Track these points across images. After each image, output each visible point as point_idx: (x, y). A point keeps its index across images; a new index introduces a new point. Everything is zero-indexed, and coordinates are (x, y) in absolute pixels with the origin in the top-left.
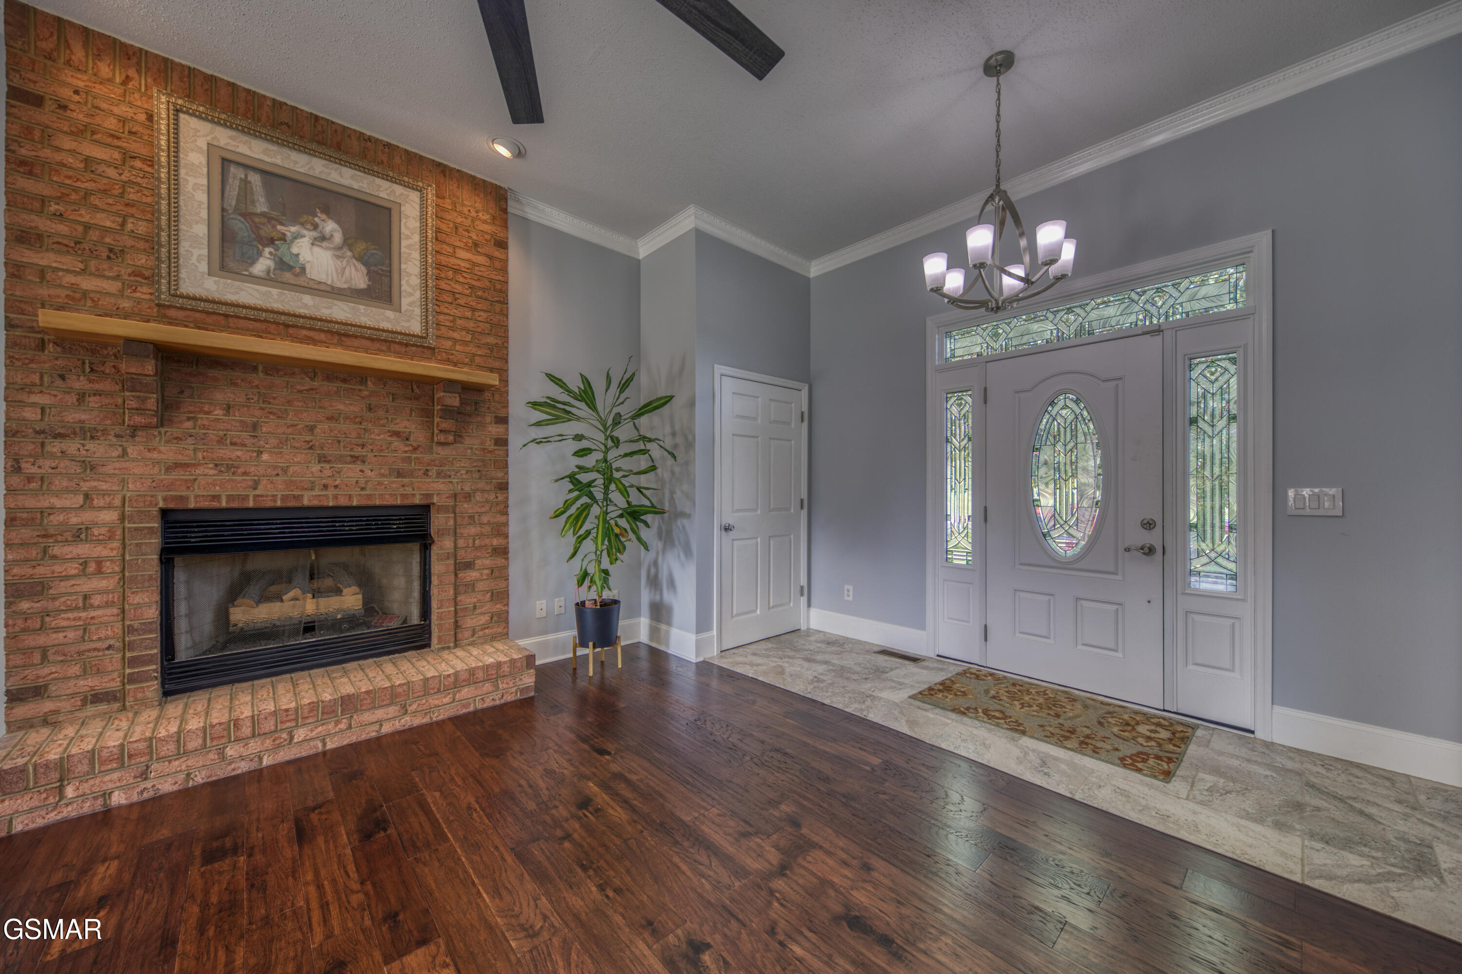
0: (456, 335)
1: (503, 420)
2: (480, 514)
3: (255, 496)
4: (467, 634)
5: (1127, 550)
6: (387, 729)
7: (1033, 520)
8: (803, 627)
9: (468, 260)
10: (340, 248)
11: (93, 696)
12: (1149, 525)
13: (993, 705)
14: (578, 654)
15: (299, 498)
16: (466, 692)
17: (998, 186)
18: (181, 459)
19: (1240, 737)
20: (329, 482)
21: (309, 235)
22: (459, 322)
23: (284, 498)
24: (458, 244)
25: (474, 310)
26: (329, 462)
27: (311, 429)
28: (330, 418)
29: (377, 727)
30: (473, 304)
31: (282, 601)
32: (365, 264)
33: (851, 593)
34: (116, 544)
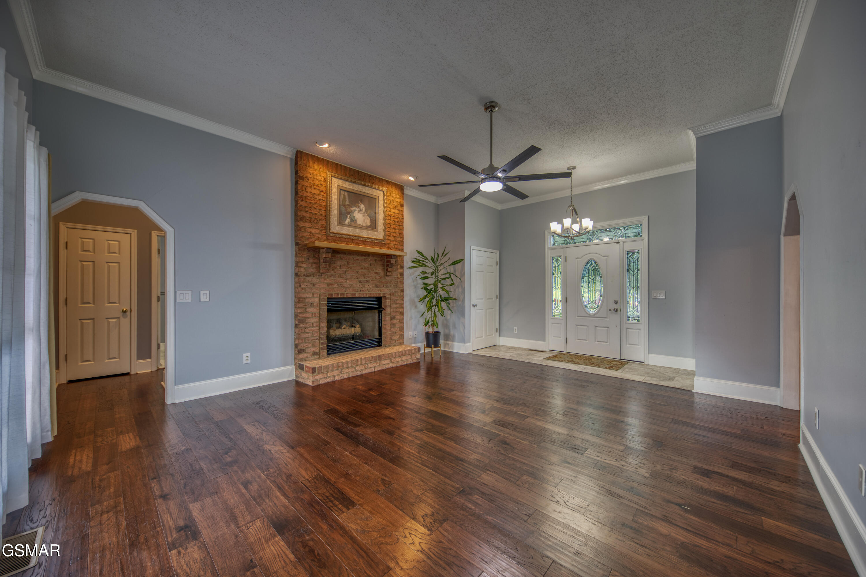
0: (390, 238)
1: (402, 267)
2: (397, 300)
3: (347, 294)
4: (394, 342)
5: (610, 310)
6: (388, 366)
7: (582, 302)
8: (498, 345)
9: (394, 212)
10: (364, 213)
11: (314, 353)
12: (616, 302)
13: (570, 360)
14: (425, 351)
15: (355, 294)
16: (404, 358)
17: (571, 203)
18: (331, 282)
19: (640, 364)
20: (362, 290)
21: (357, 209)
22: (392, 234)
23: (352, 294)
24: (391, 207)
25: (395, 229)
26: (361, 283)
27: (357, 272)
28: (362, 269)
29: (385, 366)
30: (395, 227)
31: (341, 329)
32: (370, 217)
33: (517, 330)
34: (318, 308)
